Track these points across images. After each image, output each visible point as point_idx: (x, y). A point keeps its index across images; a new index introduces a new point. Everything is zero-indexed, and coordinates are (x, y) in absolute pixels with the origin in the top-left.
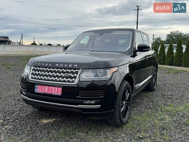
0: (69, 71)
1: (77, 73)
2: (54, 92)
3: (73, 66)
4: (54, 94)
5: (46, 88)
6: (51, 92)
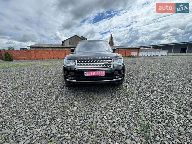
0: (106, 61)
1: (111, 62)
2: (100, 74)
3: (107, 58)
5: (94, 73)
6: (98, 74)
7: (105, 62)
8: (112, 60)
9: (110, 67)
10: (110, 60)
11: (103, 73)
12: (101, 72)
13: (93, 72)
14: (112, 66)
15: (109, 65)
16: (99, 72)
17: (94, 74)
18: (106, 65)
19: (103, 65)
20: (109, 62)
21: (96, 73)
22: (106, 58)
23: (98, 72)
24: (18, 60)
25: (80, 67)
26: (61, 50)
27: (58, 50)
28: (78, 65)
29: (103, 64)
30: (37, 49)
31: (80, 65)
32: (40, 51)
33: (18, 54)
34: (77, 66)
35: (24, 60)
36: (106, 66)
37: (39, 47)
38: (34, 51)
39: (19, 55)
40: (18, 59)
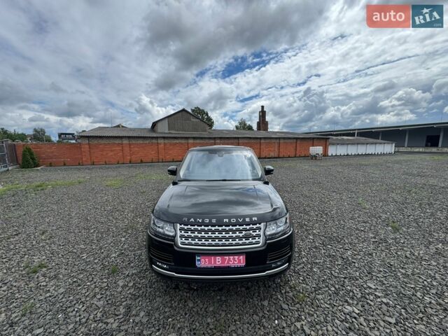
0: (248, 227)
1: (259, 229)
2: (234, 263)
3: (251, 219)
4: (233, 266)
5: (219, 259)
6: (228, 263)
7: (246, 230)
8: (262, 225)
9: (257, 243)
10: (258, 225)
11: (239, 260)
12: (236, 257)
14: (261, 240)
15: (254, 237)
16: (232, 257)
17: (219, 262)
18: (247, 237)
19: (240, 239)
20: (254, 230)
21: (223, 261)
22: (247, 220)
23: (229, 259)
24: (51, 165)
25: (187, 242)
26: (147, 142)
27: (141, 142)
28: (182, 237)
29: (241, 235)
30: (96, 142)
31: (187, 238)
32: (101, 145)
33: (52, 152)
34: (179, 239)
35: (65, 165)
36: (247, 242)
38: (89, 144)
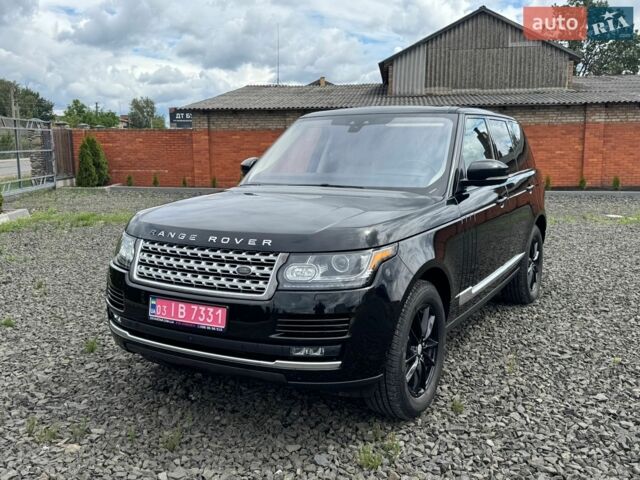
1: (270, 264)
3: (259, 242)
4: (203, 326)
5: (182, 307)
6: (196, 319)
7: (243, 262)
8: (278, 260)
9: (260, 291)
10: (271, 257)
11: (216, 317)
12: (211, 310)
13: (181, 305)
14: (269, 289)
15: (255, 279)
16: (203, 308)
17: (180, 313)
18: (242, 279)
19: (230, 277)
20: (260, 265)
21: (189, 312)
22: (252, 242)
23: (199, 310)
24: (129, 182)
25: (146, 272)
28: (142, 263)
29: (232, 270)
30: (224, 126)
31: (148, 266)
32: (235, 133)
33: (136, 151)
34: (137, 266)
35: (155, 183)
36: (241, 285)
37: (235, 113)
38: (209, 132)
39: (140, 155)
40: (129, 178)
